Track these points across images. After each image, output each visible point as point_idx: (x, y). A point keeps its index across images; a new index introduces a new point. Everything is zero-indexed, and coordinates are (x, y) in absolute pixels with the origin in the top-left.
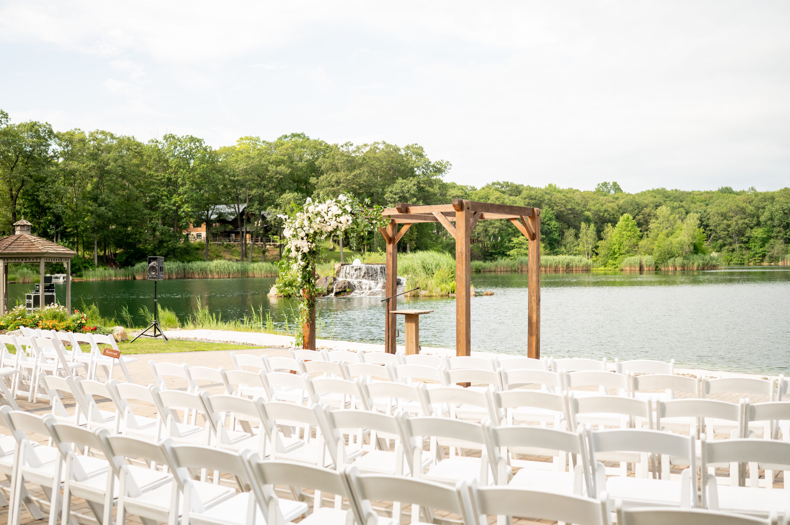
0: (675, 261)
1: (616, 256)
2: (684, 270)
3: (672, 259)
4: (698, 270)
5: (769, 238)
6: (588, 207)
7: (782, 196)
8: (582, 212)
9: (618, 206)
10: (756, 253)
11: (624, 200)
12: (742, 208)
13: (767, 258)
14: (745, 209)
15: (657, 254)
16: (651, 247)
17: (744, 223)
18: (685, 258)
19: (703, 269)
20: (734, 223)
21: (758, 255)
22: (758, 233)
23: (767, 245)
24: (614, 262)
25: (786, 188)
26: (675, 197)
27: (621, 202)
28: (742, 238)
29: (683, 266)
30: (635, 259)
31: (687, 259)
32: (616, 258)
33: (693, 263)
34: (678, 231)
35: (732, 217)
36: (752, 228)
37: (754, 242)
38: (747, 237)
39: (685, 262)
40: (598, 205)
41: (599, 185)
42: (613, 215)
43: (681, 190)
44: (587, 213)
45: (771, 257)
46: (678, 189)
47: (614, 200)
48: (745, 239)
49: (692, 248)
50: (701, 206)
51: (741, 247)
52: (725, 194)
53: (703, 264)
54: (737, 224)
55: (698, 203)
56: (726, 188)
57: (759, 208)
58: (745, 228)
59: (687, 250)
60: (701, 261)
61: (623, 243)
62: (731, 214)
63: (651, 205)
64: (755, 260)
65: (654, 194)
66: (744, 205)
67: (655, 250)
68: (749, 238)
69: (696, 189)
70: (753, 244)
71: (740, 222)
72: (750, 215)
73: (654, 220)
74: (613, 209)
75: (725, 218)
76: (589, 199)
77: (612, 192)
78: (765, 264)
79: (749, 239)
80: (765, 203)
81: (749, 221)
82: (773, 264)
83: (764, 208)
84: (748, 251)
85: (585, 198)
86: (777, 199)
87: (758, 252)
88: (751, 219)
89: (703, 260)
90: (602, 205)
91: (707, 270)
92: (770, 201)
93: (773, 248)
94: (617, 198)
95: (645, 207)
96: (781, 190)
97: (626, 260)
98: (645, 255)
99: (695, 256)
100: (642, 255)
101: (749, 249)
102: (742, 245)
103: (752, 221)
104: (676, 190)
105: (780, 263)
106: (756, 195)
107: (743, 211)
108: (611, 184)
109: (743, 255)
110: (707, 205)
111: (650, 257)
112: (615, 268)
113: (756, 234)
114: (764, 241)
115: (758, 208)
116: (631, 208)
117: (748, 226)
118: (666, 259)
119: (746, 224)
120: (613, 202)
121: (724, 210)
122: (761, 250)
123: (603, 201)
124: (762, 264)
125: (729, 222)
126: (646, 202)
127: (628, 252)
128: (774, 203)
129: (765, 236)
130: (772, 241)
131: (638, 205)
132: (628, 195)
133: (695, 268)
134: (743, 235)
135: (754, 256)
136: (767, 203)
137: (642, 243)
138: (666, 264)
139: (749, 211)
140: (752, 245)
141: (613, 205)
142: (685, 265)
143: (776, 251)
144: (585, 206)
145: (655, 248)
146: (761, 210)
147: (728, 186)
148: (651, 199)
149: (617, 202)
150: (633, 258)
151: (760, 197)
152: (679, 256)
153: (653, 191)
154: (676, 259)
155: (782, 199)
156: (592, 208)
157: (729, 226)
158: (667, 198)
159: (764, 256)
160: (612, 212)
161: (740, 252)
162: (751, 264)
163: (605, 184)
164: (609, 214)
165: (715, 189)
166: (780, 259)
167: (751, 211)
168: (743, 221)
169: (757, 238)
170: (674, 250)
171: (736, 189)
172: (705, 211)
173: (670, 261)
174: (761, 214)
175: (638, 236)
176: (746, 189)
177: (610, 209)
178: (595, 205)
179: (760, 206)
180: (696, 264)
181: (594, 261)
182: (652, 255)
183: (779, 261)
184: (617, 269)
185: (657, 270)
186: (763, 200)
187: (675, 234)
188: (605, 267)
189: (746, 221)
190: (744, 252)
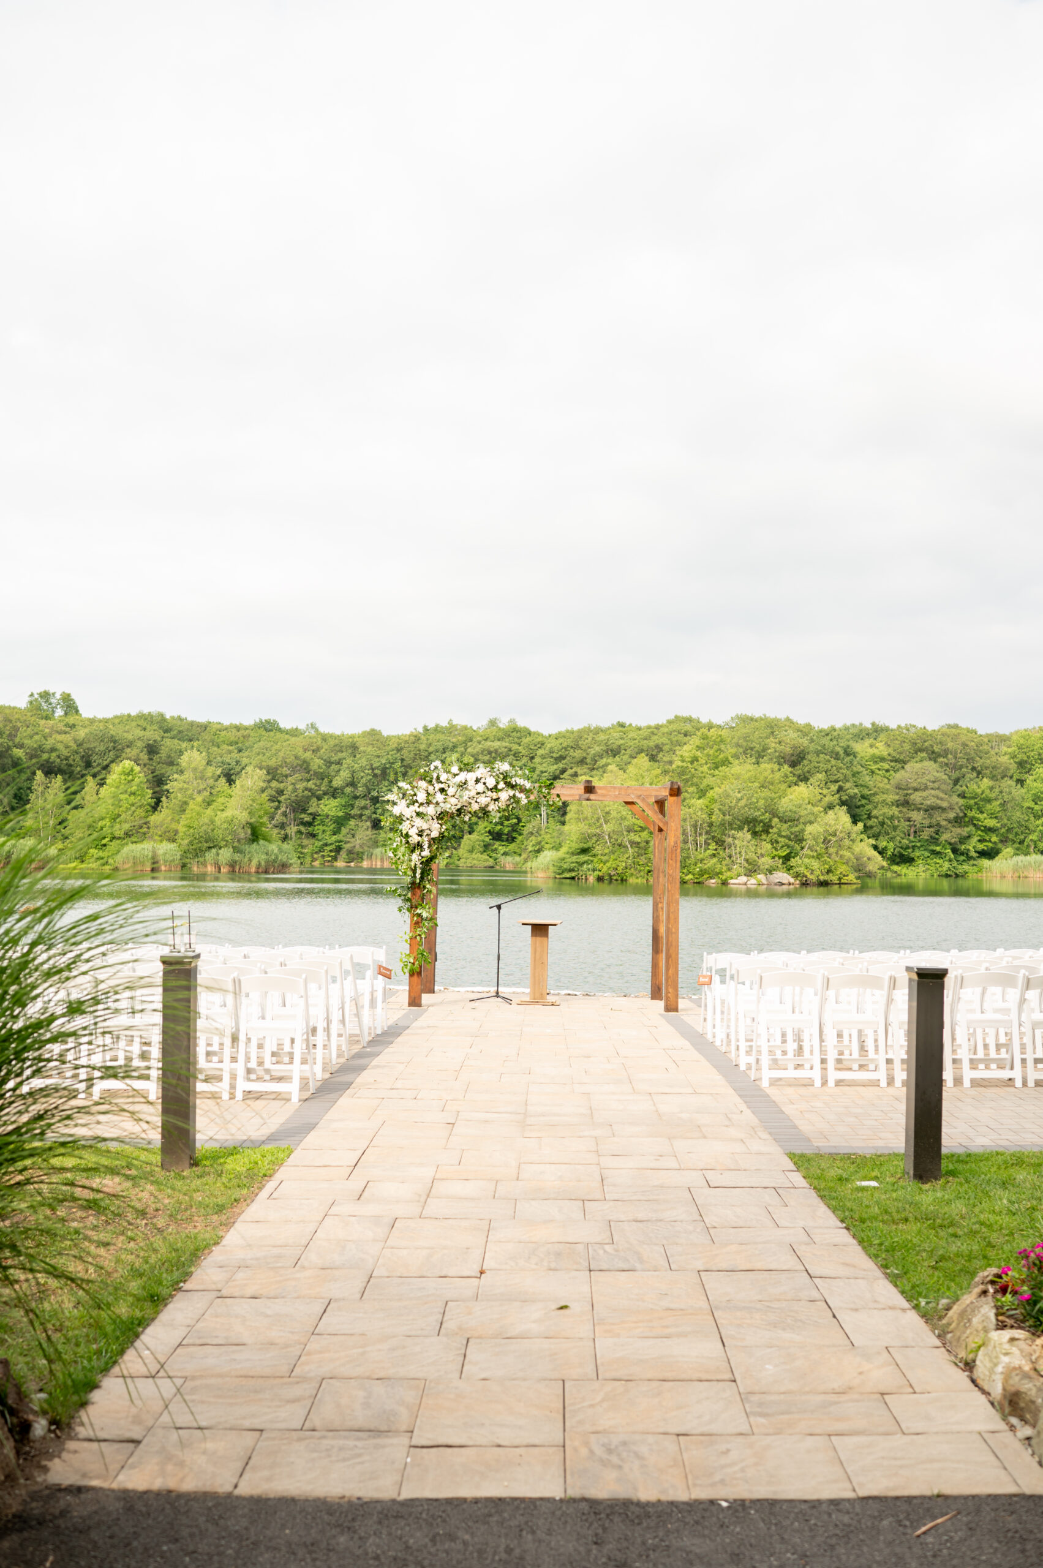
0: (218, 854)
1: (104, 842)
2: (235, 871)
3: (214, 851)
4: (257, 872)
5: (348, 817)
6: (17, 740)
7: (369, 744)
8: (9, 748)
9: (75, 741)
10: (326, 845)
11: (87, 730)
12: (305, 761)
13: (343, 854)
14: (308, 764)
15: (186, 842)
16: (174, 826)
17: (306, 789)
18: (236, 850)
19: (266, 872)
20: (290, 788)
21: (329, 848)
22: (330, 807)
23: (344, 831)
24: (101, 854)
25: (373, 730)
26: (180, 732)
27: (82, 733)
28: (303, 816)
29: (232, 865)
30: (144, 848)
31: (240, 851)
32: (105, 845)
33: (250, 860)
34: (221, 800)
35: (286, 776)
36: (319, 798)
37: (322, 823)
38: (311, 814)
39: (237, 857)
40: (36, 737)
41: (32, 695)
42: (67, 759)
43: (190, 719)
44: (18, 753)
45: (350, 852)
46: (183, 716)
47: (68, 729)
48: (307, 819)
49: (249, 831)
50: (230, 752)
51: (300, 832)
52: (272, 734)
53: (267, 862)
54: (295, 790)
55: (225, 746)
56: (268, 722)
57: (331, 763)
58: (308, 798)
59: (242, 835)
60: (264, 857)
61: (119, 815)
62: (285, 771)
63: (140, 744)
64: (323, 856)
65: (142, 722)
66: (308, 755)
67: (181, 834)
68: (314, 816)
69: (214, 719)
70: (320, 827)
71: (301, 786)
72: (316, 773)
73: (176, 776)
74: (67, 747)
75: (273, 778)
76: (19, 724)
77: (59, 712)
78: (340, 864)
79: (314, 819)
80: (340, 755)
81: (315, 784)
82: (352, 864)
83: (339, 763)
84: (312, 841)
85: (11, 721)
86: (361, 749)
87: (329, 842)
88: (318, 782)
89: (267, 854)
90: (45, 738)
91: (273, 873)
92: (350, 751)
93: (353, 836)
94: (73, 726)
95: (128, 746)
96: (364, 732)
97: (126, 849)
98: (161, 841)
99: (255, 845)
100: (155, 841)
101: (313, 836)
102: (302, 828)
103: (319, 786)
104: (179, 717)
105: (365, 864)
106: (325, 738)
107: (305, 766)
108: (58, 696)
109: (303, 847)
110: (240, 751)
111: (172, 846)
112: (103, 865)
113: (326, 810)
114: (340, 823)
115: (329, 763)
116: (102, 748)
117: (313, 795)
118: (201, 850)
119: (310, 790)
120: (65, 733)
121: (272, 763)
122: (334, 838)
123: (47, 730)
124: (335, 864)
125: (282, 786)
126: (130, 737)
127: (128, 834)
128: (358, 756)
129: (341, 814)
130: (352, 822)
131: (115, 742)
132: (92, 721)
133: (253, 870)
134: (304, 811)
135: (321, 850)
136: (344, 754)
137: (154, 819)
138: (201, 859)
139: (316, 767)
140: (318, 829)
141: (67, 738)
142: (235, 862)
143: (358, 842)
144: (12, 736)
145: (182, 829)
146: (333, 766)
147: (271, 717)
148: (139, 733)
149: (73, 733)
150: (139, 846)
151: (332, 743)
152: (226, 846)
153: (141, 716)
154: (221, 852)
155: (369, 749)
156: (27, 742)
157: (281, 792)
158: (166, 731)
159: (338, 850)
160: (65, 753)
161: (299, 842)
162: (317, 863)
163: (45, 695)
164: (59, 757)
165: (248, 721)
166: (365, 857)
167: (319, 767)
168: (305, 784)
169: (327, 816)
170: (219, 833)
171: (285, 724)
172: (237, 762)
173: (210, 856)
174: (333, 774)
175: (149, 804)
176: (302, 726)
177: (60, 746)
178: (31, 737)
179: (332, 760)
180: (254, 862)
181: (60, 850)
182: (174, 841)
183: (362, 859)
184: (107, 867)
185: (184, 870)
186: (337, 748)
187: (215, 804)
188: (82, 862)
189: (311, 785)
190: (305, 842)
